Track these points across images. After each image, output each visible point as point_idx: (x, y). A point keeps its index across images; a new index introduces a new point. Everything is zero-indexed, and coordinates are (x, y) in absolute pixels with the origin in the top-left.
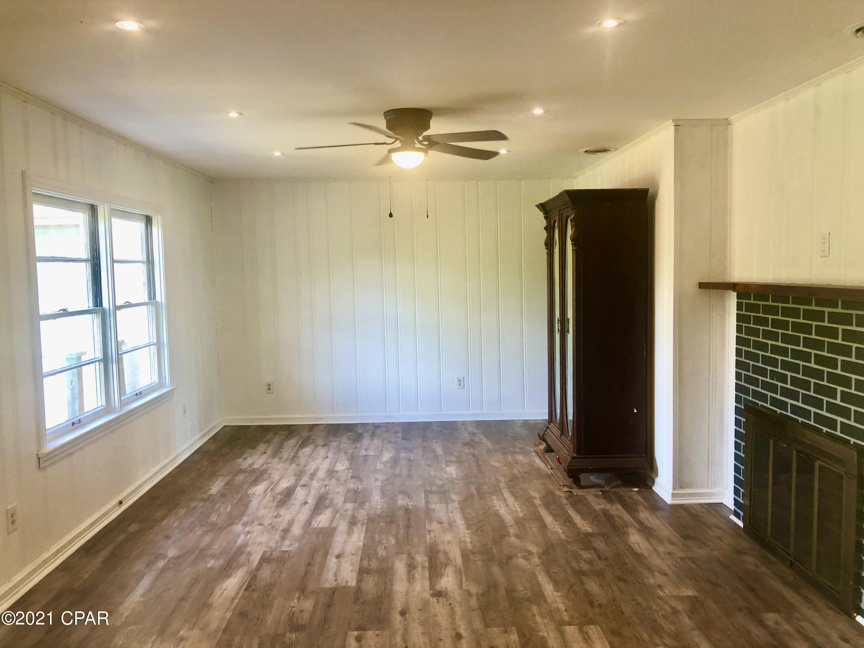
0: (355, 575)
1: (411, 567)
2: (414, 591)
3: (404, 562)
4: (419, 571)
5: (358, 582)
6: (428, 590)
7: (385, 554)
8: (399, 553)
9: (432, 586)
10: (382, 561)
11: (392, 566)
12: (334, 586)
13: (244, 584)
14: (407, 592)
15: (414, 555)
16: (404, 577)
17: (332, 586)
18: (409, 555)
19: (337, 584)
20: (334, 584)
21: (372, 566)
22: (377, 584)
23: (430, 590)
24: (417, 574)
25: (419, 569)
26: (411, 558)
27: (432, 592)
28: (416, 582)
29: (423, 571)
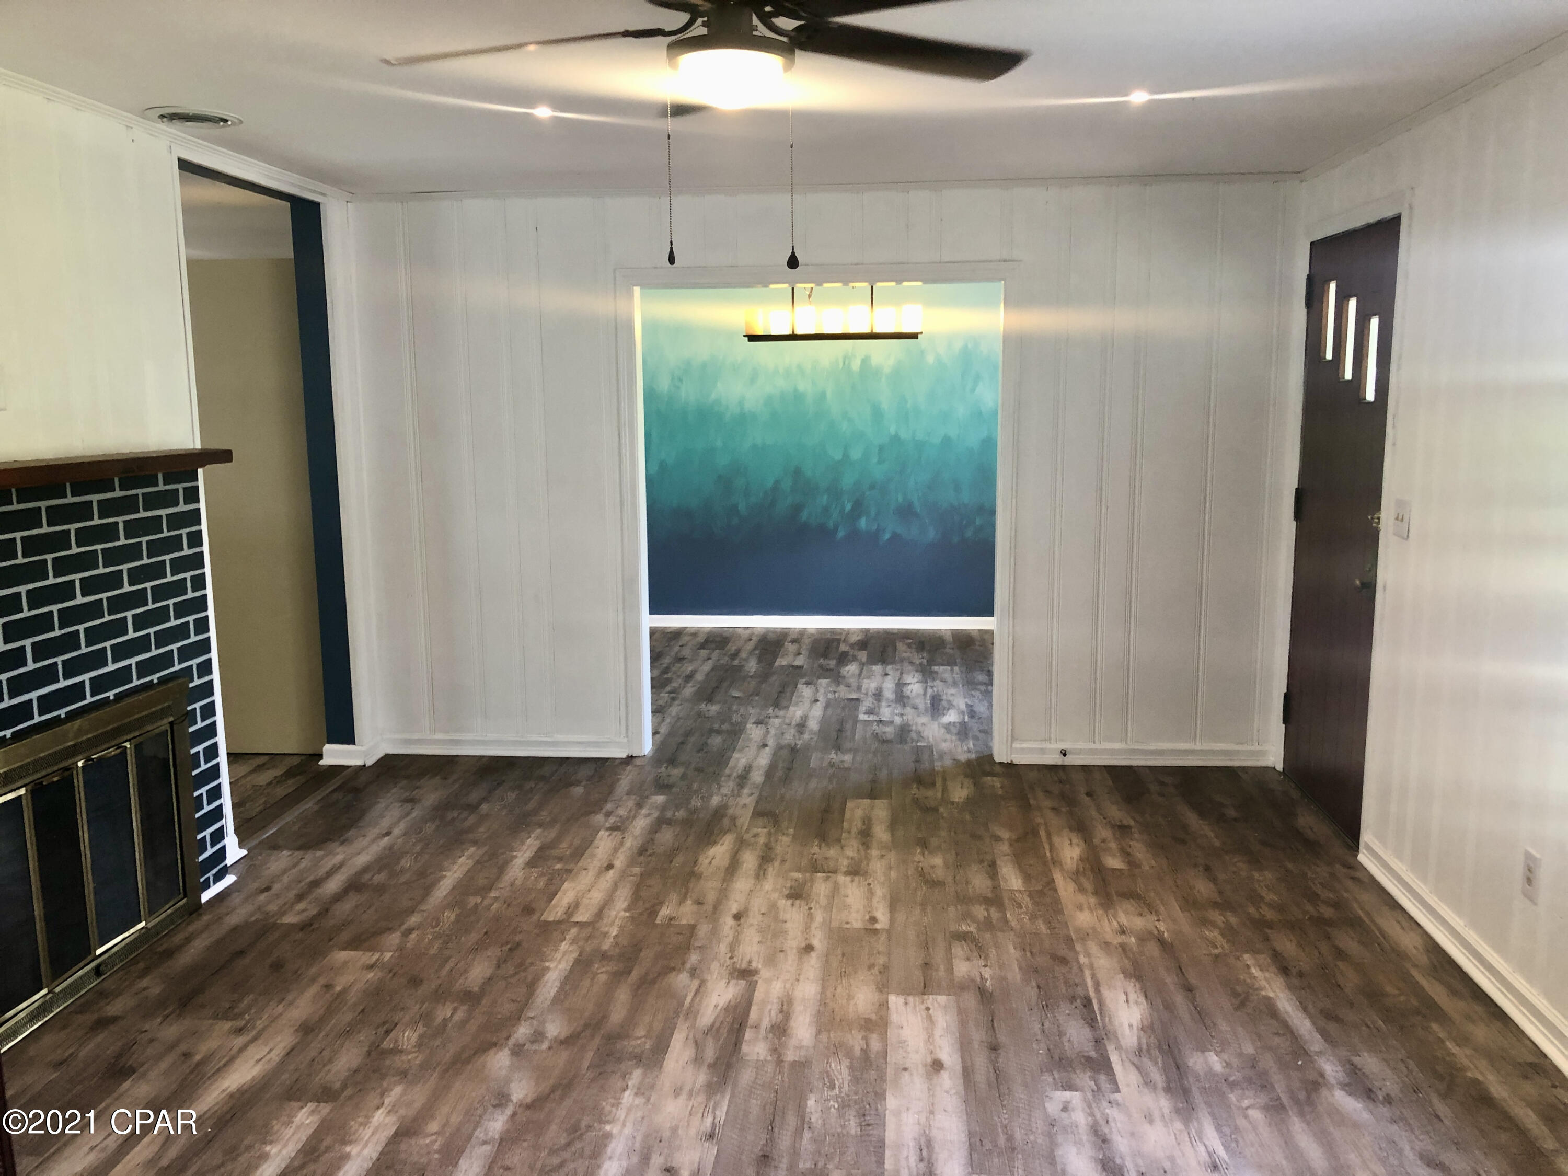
0: (894, 1017)
1: (780, 1030)
2: (785, 982)
3: (793, 1042)
4: (768, 1019)
5: (885, 1003)
6: (760, 982)
7: (833, 1065)
8: (801, 1066)
9: (751, 988)
10: (837, 1049)
11: (819, 1032)
12: (929, 999)
13: (1101, 1010)
14: (798, 980)
15: (769, 1058)
16: (798, 1008)
17: (933, 999)
18: (779, 1062)
19: (923, 1002)
20: (930, 1000)
21: (860, 1037)
22: (850, 997)
23: (757, 982)
24: (773, 1013)
25: (765, 1023)
26: (777, 1052)
27: (755, 978)
28: (779, 998)
29: (760, 1020)
